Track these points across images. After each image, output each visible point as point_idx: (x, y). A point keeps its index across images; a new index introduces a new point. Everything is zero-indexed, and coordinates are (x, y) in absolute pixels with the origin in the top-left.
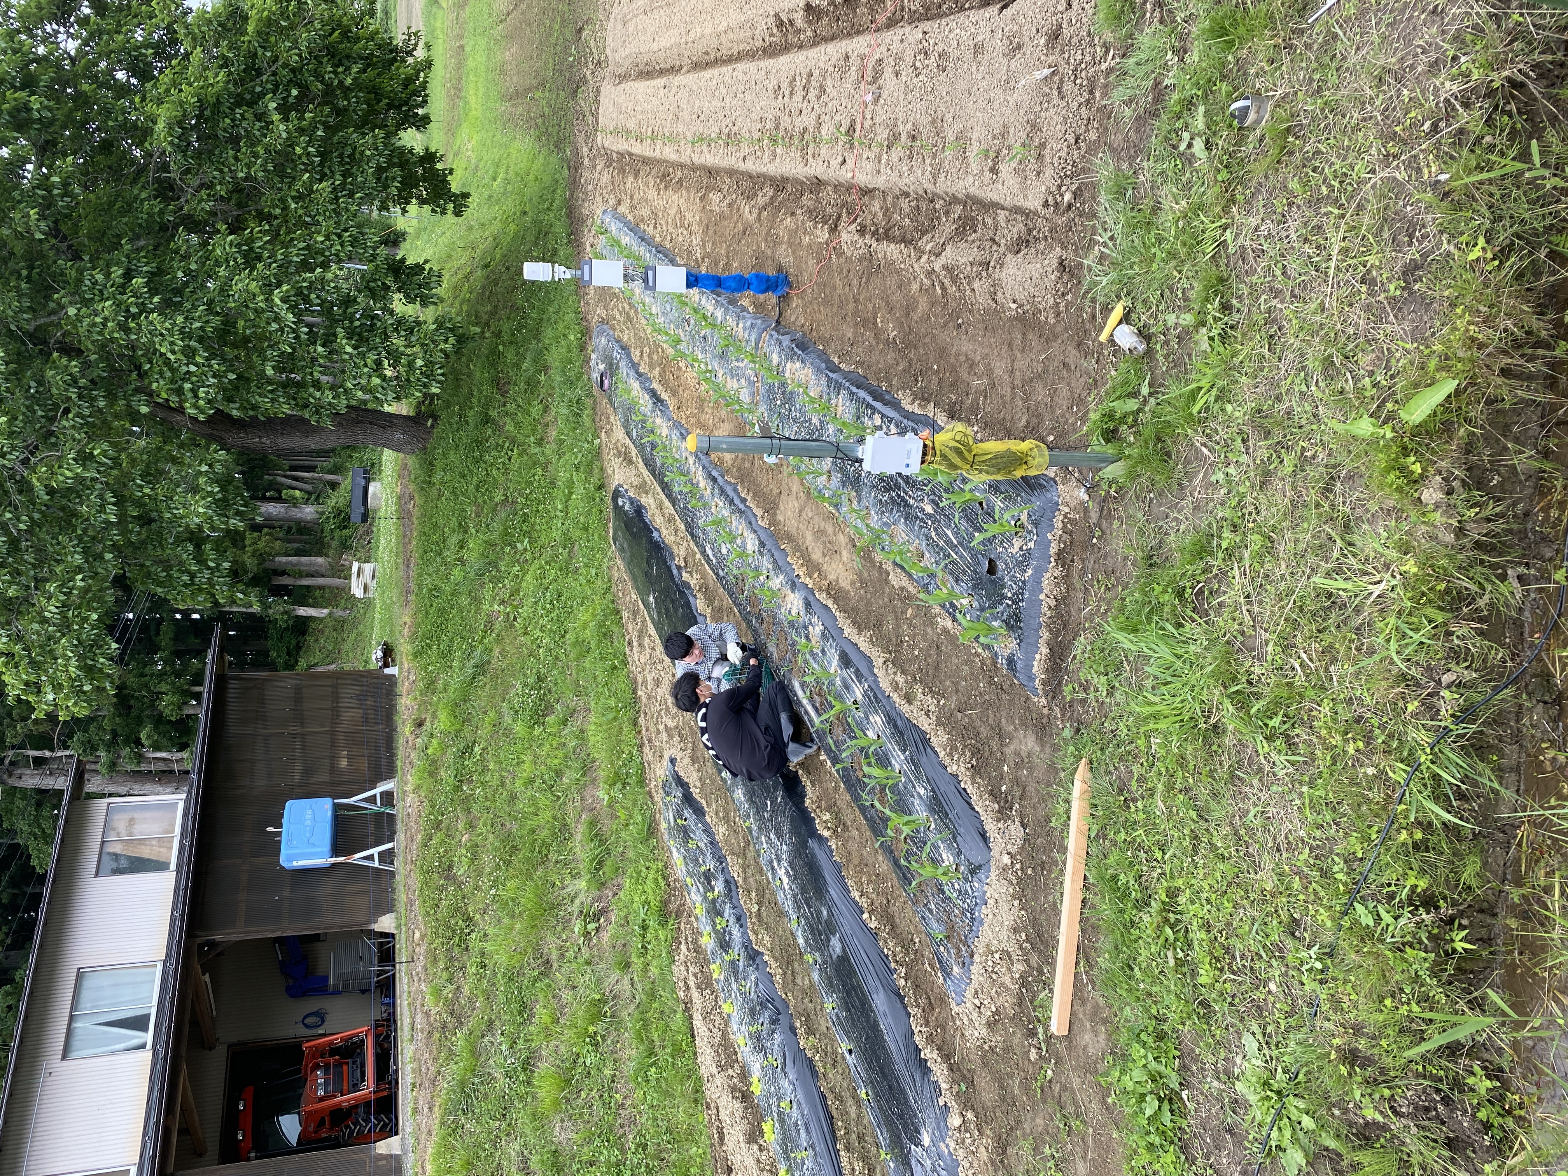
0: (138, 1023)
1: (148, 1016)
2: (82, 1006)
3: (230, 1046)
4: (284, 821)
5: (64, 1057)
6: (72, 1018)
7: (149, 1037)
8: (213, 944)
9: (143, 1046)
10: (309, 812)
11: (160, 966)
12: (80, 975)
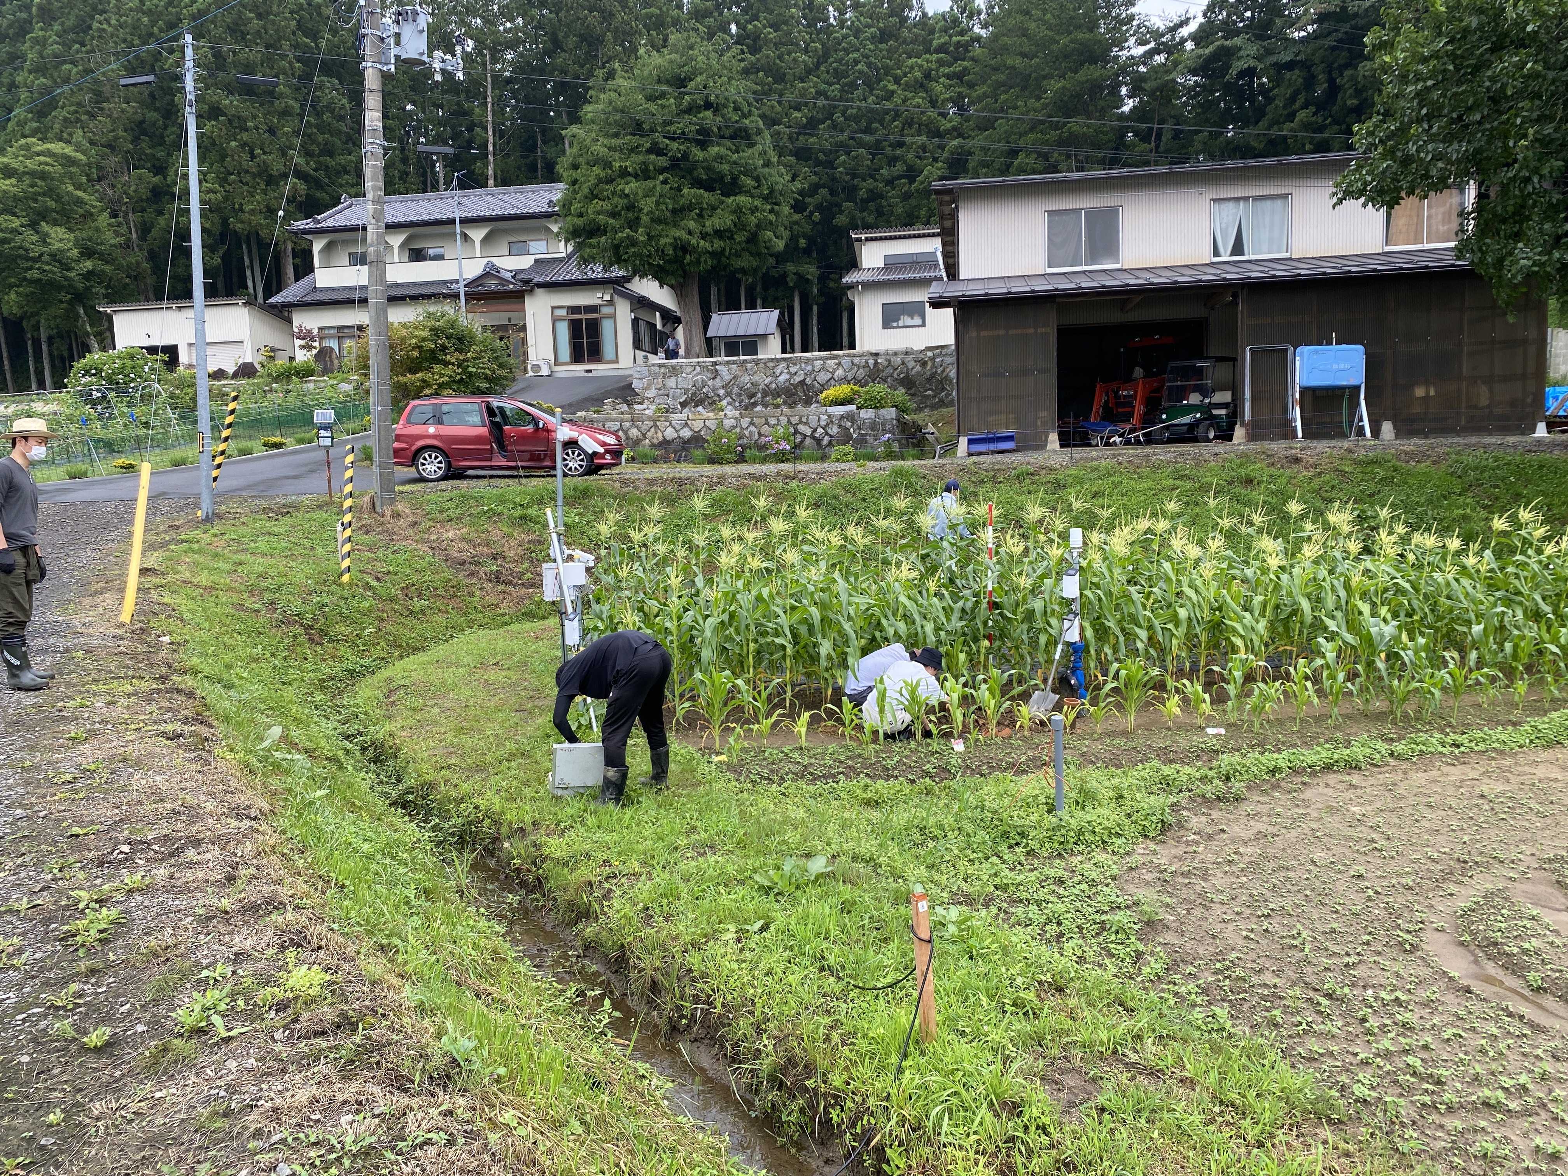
0: (1238, 248)
1: (1243, 254)
2: (1258, 203)
3: (1207, 319)
4: (1344, 346)
5: (1214, 200)
6: (1246, 199)
7: (1226, 258)
8: (1235, 303)
9: (1216, 254)
10: (1347, 366)
11: (1287, 255)
12: (1285, 196)
